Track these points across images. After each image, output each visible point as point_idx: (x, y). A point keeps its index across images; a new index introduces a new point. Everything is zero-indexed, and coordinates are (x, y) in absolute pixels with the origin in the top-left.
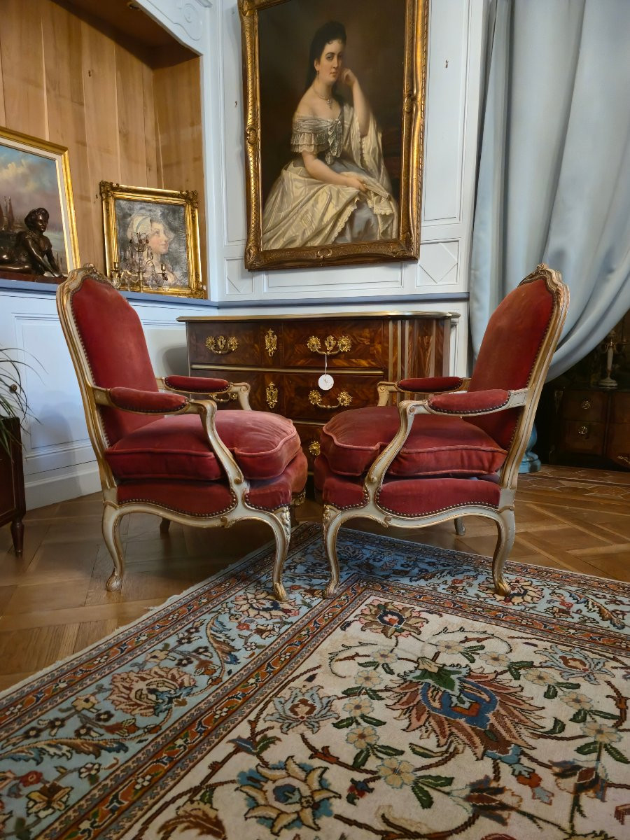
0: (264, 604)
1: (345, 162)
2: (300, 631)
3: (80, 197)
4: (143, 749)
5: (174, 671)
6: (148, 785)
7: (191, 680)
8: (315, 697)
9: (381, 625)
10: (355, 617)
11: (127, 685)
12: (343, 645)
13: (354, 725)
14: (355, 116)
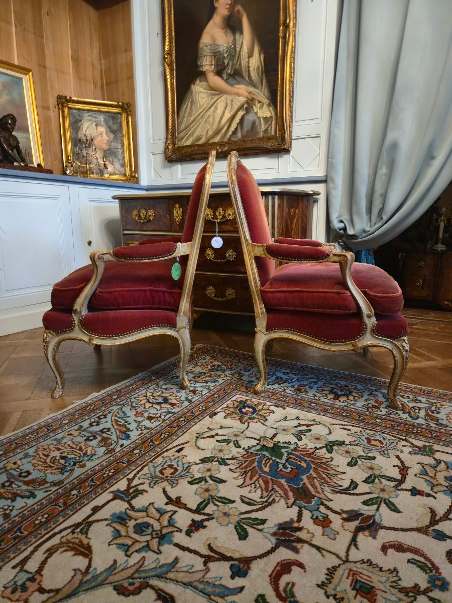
0: (158, 400)
1: (237, 78)
2: (180, 418)
3: (42, 107)
4: (47, 496)
5: (82, 445)
6: (45, 521)
7: (93, 451)
8: (180, 463)
9: (238, 414)
10: (222, 409)
11: (46, 453)
12: (208, 428)
13: (203, 483)
14: (244, 41)
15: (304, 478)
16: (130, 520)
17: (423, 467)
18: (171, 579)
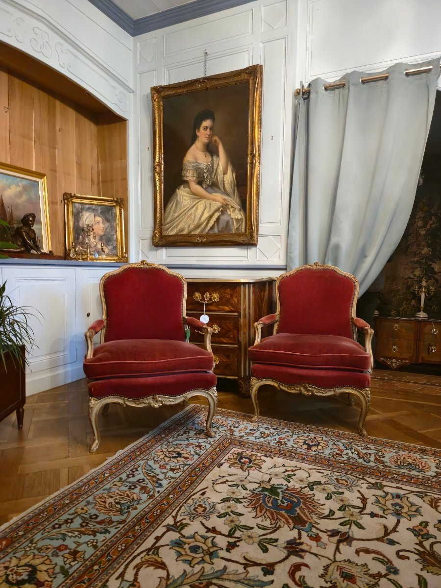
0: (173, 454)
1: (214, 187)
2: (195, 469)
3: (52, 203)
4: (118, 531)
5: (128, 492)
6: (124, 548)
7: (138, 497)
8: (206, 503)
9: (240, 464)
10: (225, 460)
11: (103, 500)
12: (219, 476)
13: (228, 516)
14: (220, 162)
15: (297, 509)
16: (185, 545)
17: (377, 498)
18: (225, 579)
